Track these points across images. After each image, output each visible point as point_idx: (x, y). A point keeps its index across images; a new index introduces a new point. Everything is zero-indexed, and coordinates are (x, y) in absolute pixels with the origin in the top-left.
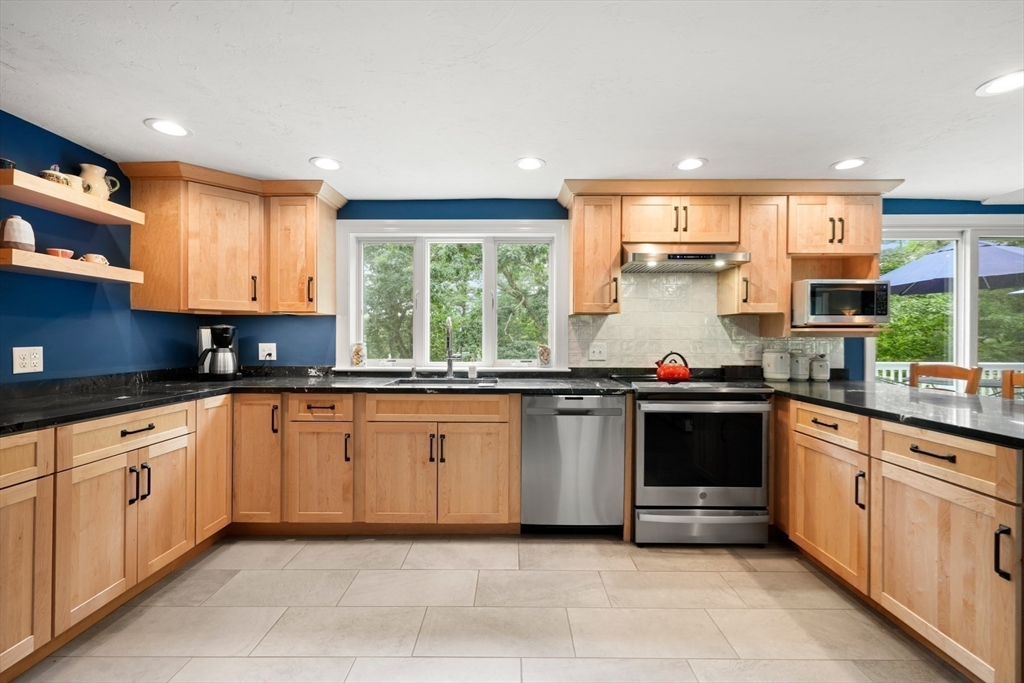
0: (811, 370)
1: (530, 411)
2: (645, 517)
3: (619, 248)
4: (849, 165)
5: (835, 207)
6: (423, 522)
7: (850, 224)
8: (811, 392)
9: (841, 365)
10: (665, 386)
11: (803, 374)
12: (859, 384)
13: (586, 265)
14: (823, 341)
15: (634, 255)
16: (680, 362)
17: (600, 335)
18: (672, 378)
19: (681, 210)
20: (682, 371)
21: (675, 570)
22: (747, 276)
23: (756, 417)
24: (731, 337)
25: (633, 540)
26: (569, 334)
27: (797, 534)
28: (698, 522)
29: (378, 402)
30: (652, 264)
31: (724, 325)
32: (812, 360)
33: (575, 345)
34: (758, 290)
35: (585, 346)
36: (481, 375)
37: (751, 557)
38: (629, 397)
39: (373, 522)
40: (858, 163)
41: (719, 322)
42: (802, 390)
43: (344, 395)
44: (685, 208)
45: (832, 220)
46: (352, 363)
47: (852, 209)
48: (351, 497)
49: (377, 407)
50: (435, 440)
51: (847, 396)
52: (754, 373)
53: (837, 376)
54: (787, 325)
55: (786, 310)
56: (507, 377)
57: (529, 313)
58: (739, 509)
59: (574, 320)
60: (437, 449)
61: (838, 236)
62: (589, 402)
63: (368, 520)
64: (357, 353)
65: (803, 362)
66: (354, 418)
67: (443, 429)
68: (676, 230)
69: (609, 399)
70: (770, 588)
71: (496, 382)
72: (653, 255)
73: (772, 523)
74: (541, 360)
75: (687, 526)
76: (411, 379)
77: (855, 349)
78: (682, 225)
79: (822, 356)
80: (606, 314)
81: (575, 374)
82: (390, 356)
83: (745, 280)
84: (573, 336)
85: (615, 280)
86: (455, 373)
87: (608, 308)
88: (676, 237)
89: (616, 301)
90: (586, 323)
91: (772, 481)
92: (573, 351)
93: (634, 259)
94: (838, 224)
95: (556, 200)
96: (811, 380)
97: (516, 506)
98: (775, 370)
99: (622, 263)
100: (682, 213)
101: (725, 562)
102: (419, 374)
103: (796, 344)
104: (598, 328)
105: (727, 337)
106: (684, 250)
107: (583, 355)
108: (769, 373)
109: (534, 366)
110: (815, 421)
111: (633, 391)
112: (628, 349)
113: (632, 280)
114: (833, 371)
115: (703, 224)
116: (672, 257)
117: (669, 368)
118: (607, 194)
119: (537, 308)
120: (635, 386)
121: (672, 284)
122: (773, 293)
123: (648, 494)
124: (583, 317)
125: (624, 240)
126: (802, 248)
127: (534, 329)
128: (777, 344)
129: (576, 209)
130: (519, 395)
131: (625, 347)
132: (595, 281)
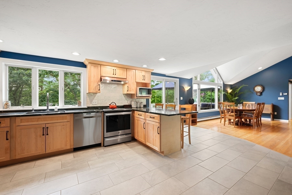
0: (140, 105)
1: (76, 118)
2: (106, 140)
3: (100, 77)
4: (145, 66)
5: (143, 73)
6: (40, 154)
7: (146, 77)
8: (140, 109)
9: (145, 104)
10: (111, 110)
11: (139, 106)
12: (148, 107)
13: (92, 81)
14: (142, 99)
15: (104, 79)
16: (115, 104)
17: (95, 98)
18: (112, 108)
19: (114, 70)
20: (115, 106)
21: (113, 149)
22: (128, 86)
23: (129, 115)
24: (125, 98)
25: (104, 146)
26: (87, 98)
27: (136, 137)
28: (119, 138)
29: (21, 120)
30: (108, 82)
31: (124, 96)
32: (140, 103)
33: (89, 101)
34: (130, 89)
35: (91, 101)
36: (59, 110)
37: (128, 143)
38: (103, 113)
39: (19, 158)
40: (146, 66)
41: (123, 95)
42: (139, 109)
43: (5, 118)
44: (115, 70)
45: (143, 76)
46: (4, 108)
47: (146, 74)
48: (9, 151)
49: (21, 121)
50: (44, 129)
51: (146, 110)
52: (130, 106)
53: (145, 106)
54: (136, 96)
55: (135, 93)
56: (68, 110)
57: (71, 91)
58: (126, 134)
59: (88, 94)
60: (45, 131)
61: (144, 79)
62: (93, 114)
63: (17, 158)
64: (6, 104)
65: (139, 104)
66: (10, 126)
67: (47, 126)
68: (113, 74)
69: (97, 113)
70: (131, 148)
71: (65, 111)
72: (108, 79)
73: (132, 136)
74: (79, 105)
75: (117, 139)
76: (32, 112)
77: (148, 101)
78: (115, 74)
79: (142, 102)
80: (97, 93)
81: (88, 108)
82: (22, 105)
83: (128, 87)
84: (88, 98)
85: (99, 85)
86: (49, 109)
87: (97, 92)
88: (113, 76)
89: (99, 90)
90: (91, 95)
91: (132, 128)
92: (88, 102)
93: (104, 80)
94: (144, 77)
95: (83, 63)
96: (140, 107)
97: (72, 144)
98: (134, 106)
99: (101, 81)
100: (115, 71)
101: (124, 146)
102: (35, 110)
103: (137, 100)
104: (95, 96)
105: (125, 99)
106: (115, 79)
107: (91, 103)
108: (133, 106)
109: (76, 106)
110: (138, 115)
111: (104, 111)
112: (102, 102)
113: (103, 85)
114: (144, 105)
115: (120, 74)
116: (112, 81)
117: (112, 106)
118: (97, 64)
119: (74, 89)
120: (104, 110)
121: (113, 86)
122: (133, 89)
123: (107, 134)
124: (91, 94)
125: (101, 75)
126: (138, 81)
127: (72, 96)
128: (134, 100)
129: (89, 66)
130: (73, 114)
131: (102, 101)
132: (94, 85)
